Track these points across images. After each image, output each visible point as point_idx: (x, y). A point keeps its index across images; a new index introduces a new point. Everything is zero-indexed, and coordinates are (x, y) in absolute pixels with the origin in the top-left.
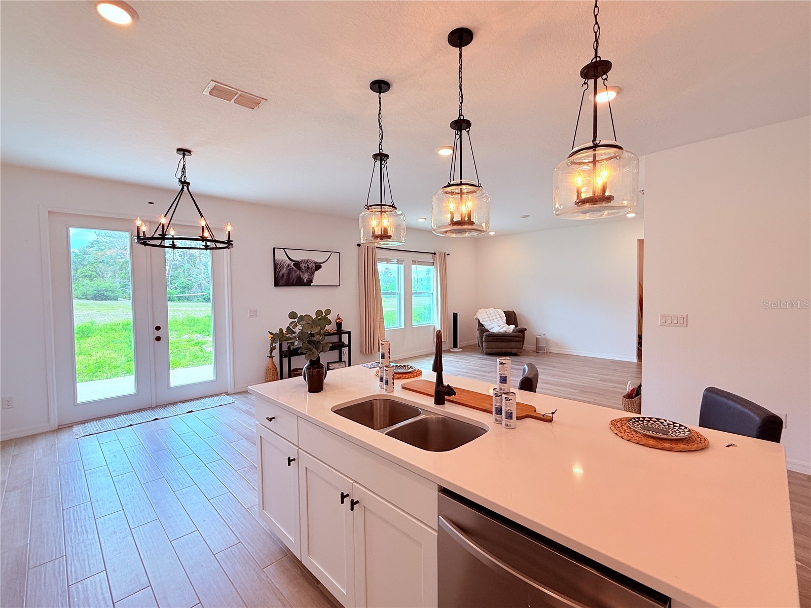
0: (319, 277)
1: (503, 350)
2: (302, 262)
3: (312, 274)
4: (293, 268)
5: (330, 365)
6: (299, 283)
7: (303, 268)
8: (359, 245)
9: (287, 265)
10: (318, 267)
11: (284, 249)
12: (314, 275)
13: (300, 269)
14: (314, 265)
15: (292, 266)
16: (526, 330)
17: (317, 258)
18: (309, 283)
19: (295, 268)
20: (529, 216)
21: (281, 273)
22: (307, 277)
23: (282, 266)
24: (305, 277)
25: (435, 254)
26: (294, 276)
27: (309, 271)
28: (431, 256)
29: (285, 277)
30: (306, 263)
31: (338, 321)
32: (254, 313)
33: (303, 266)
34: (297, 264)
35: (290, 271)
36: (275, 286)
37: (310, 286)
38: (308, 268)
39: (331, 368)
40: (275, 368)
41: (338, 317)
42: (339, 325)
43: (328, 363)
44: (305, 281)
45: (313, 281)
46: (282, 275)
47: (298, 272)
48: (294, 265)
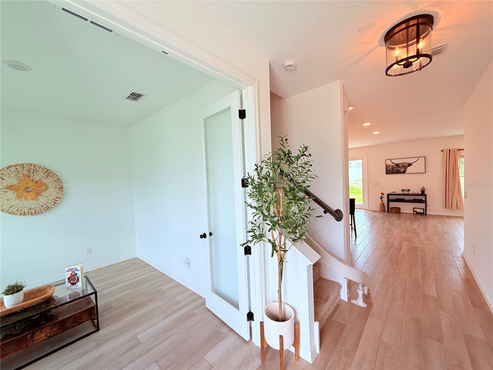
0: (409, 170)
2: (400, 164)
3: (406, 168)
6: (398, 172)
8: (442, 151)
10: (410, 165)
13: (399, 167)
14: (407, 164)
15: (395, 166)
17: (409, 161)
18: (404, 172)
19: (396, 166)
21: (389, 169)
22: (403, 170)
23: (389, 166)
24: (402, 170)
26: (395, 170)
32: (377, 184)
33: (400, 165)
34: (397, 165)
35: (393, 168)
36: (386, 174)
38: (404, 166)
39: (415, 210)
40: (383, 205)
41: (422, 188)
42: (423, 191)
43: (414, 208)
44: (402, 171)
45: (407, 171)
46: (390, 170)
47: (398, 168)
48: (395, 165)
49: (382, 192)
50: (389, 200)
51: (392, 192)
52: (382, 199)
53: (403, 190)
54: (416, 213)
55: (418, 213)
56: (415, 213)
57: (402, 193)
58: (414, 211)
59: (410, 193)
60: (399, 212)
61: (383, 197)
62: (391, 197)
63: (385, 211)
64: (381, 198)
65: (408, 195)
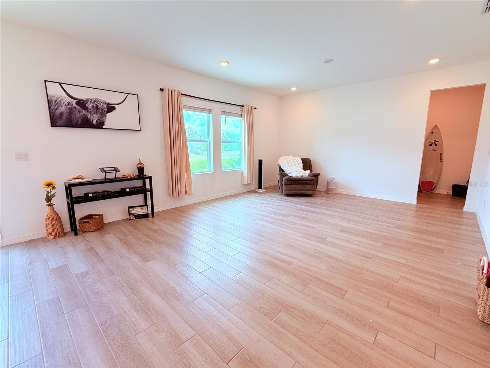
0: (111, 119)
1: (300, 192)
2: (87, 101)
3: (103, 115)
4: (75, 107)
5: (131, 210)
6: (86, 124)
7: (90, 107)
8: (162, 90)
9: (66, 102)
10: (111, 108)
11: (60, 83)
12: (106, 116)
13: (86, 109)
14: (105, 106)
15: (75, 105)
16: (319, 174)
17: (109, 98)
18: (100, 125)
19: (78, 107)
20: (332, 60)
21: (58, 112)
22: (96, 119)
23: (59, 103)
24: (94, 118)
25: (243, 106)
26: (77, 116)
27: (100, 111)
28: (239, 108)
29: (65, 116)
30: (94, 103)
31: (139, 166)
32: (23, 157)
33: (90, 105)
34: (81, 103)
35: (71, 111)
36: (52, 126)
37: (102, 128)
38: (98, 109)
39: (132, 212)
40: (56, 217)
41: (139, 162)
42: (141, 170)
43: (129, 208)
44: (95, 122)
45: (106, 123)
46: (61, 114)
47: (84, 112)
48: (77, 103)
49: (49, 181)
50: (72, 201)
51: (76, 176)
52: (52, 202)
53: (103, 170)
54: (135, 216)
55: (137, 217)
56: (132, 217)
57: (101, 176)
58: (130, 214)
59: (119, 175)
60: (101, 225)
61: (54, 195)
62: (77, 192)
63: (64, 234)
64: (48, 199)
65: (115, 180)
